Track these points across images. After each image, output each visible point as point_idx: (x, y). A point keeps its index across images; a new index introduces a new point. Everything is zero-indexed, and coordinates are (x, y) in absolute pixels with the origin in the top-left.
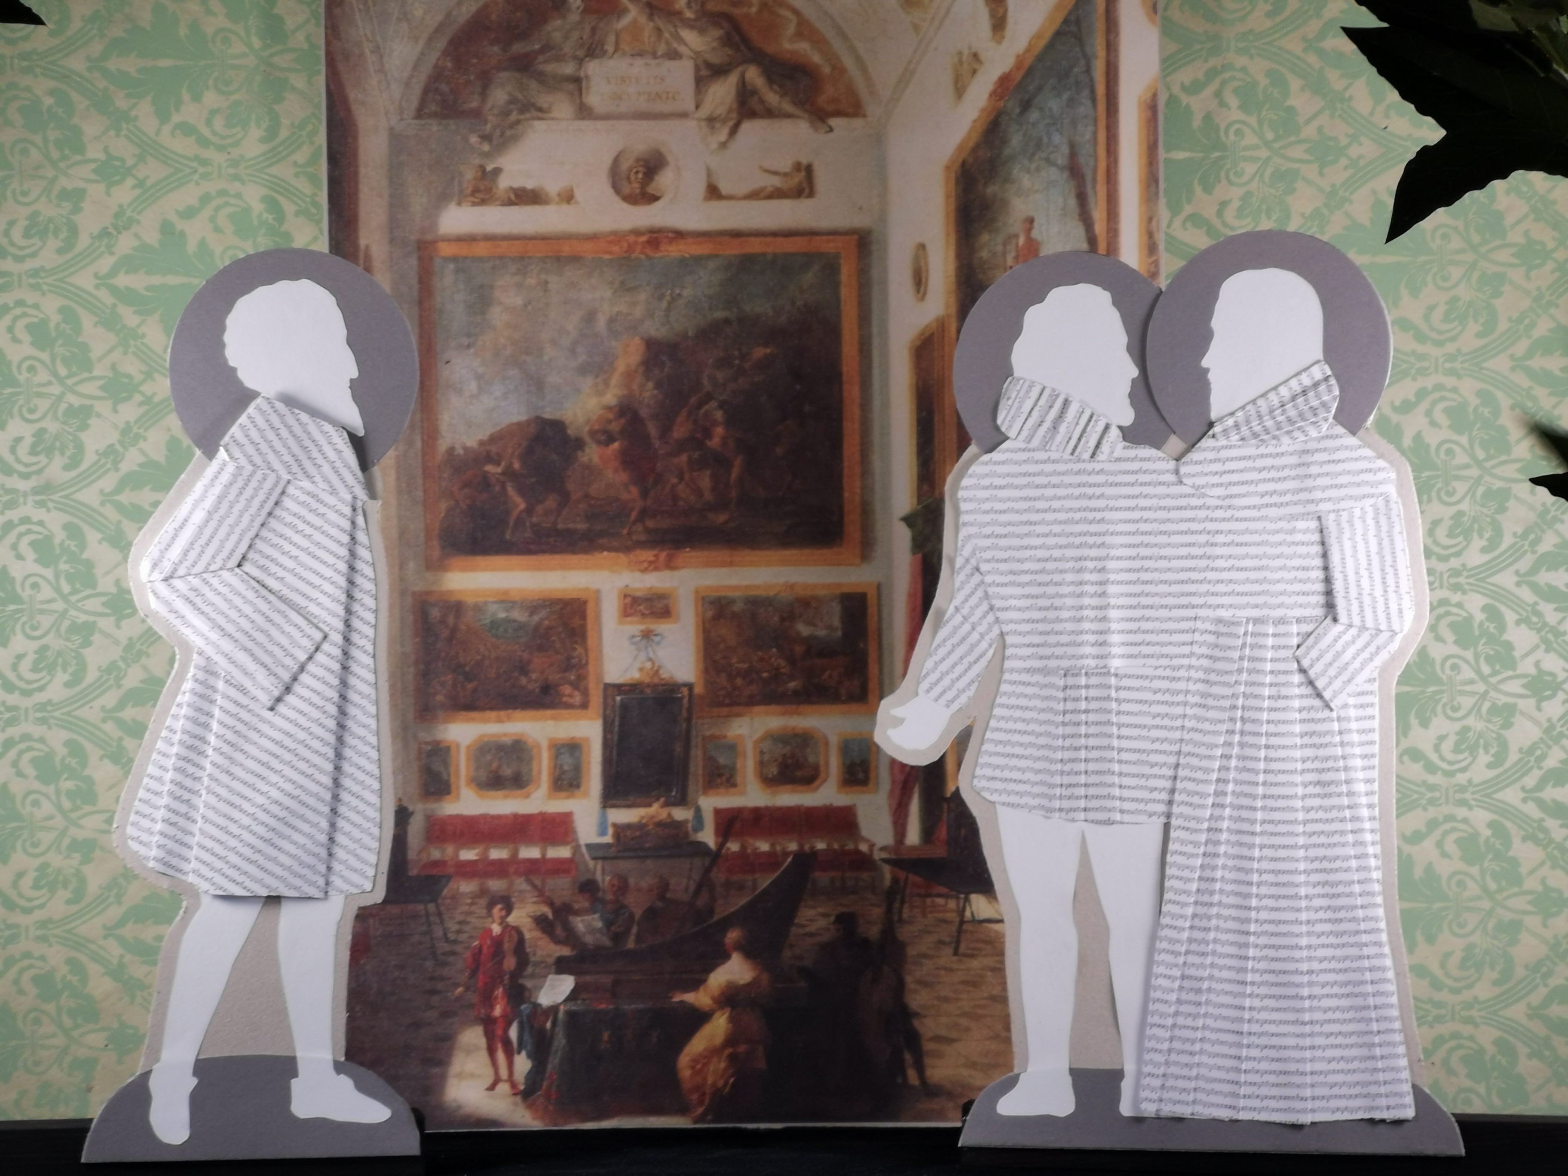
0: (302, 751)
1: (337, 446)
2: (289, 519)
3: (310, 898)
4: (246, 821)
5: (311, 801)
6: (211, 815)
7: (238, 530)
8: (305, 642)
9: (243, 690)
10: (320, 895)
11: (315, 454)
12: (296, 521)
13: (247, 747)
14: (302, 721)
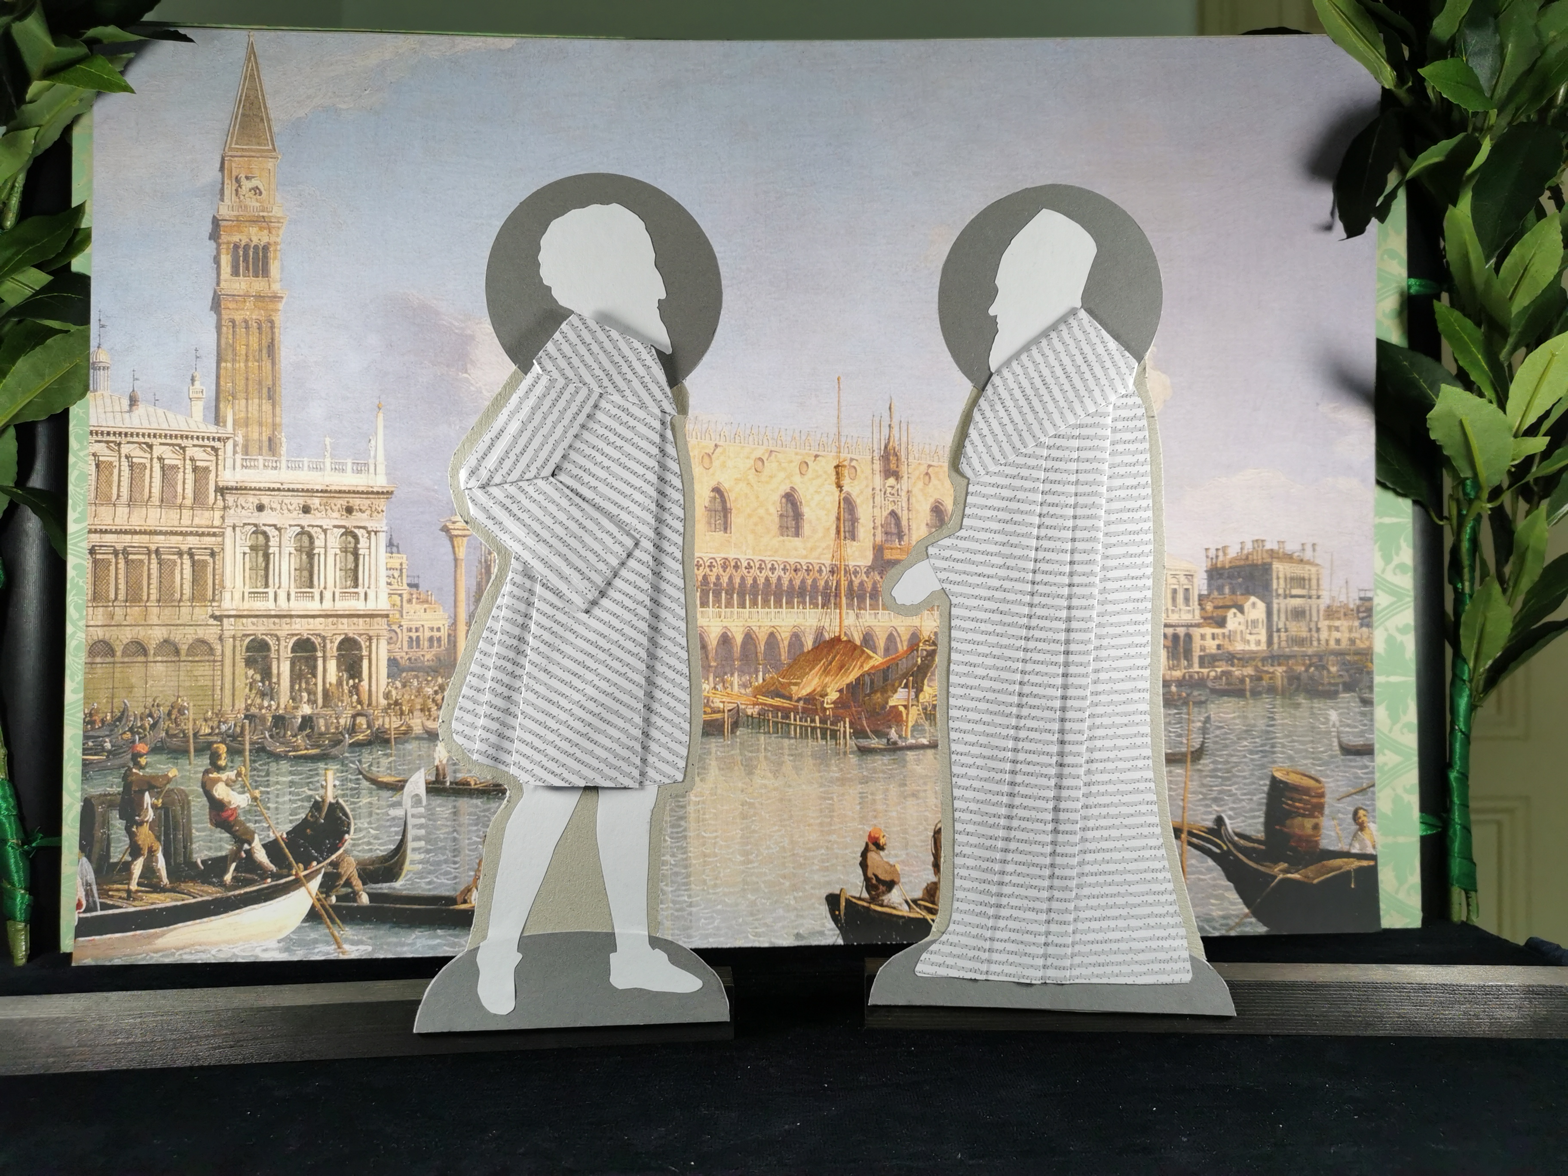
0: (615, 650)
1: (646, 362)
2: (602, 431)
3: (625, 788)
4: (564, 716)
5: (626, 698)
6: (530, 710)
7: (551, 441)
8: (617, 548)
9: (558, 594)
10: (637, 786)
11: (625, 368)
12: (607, 433)
13: (563, 647)
14: (615, 622)
